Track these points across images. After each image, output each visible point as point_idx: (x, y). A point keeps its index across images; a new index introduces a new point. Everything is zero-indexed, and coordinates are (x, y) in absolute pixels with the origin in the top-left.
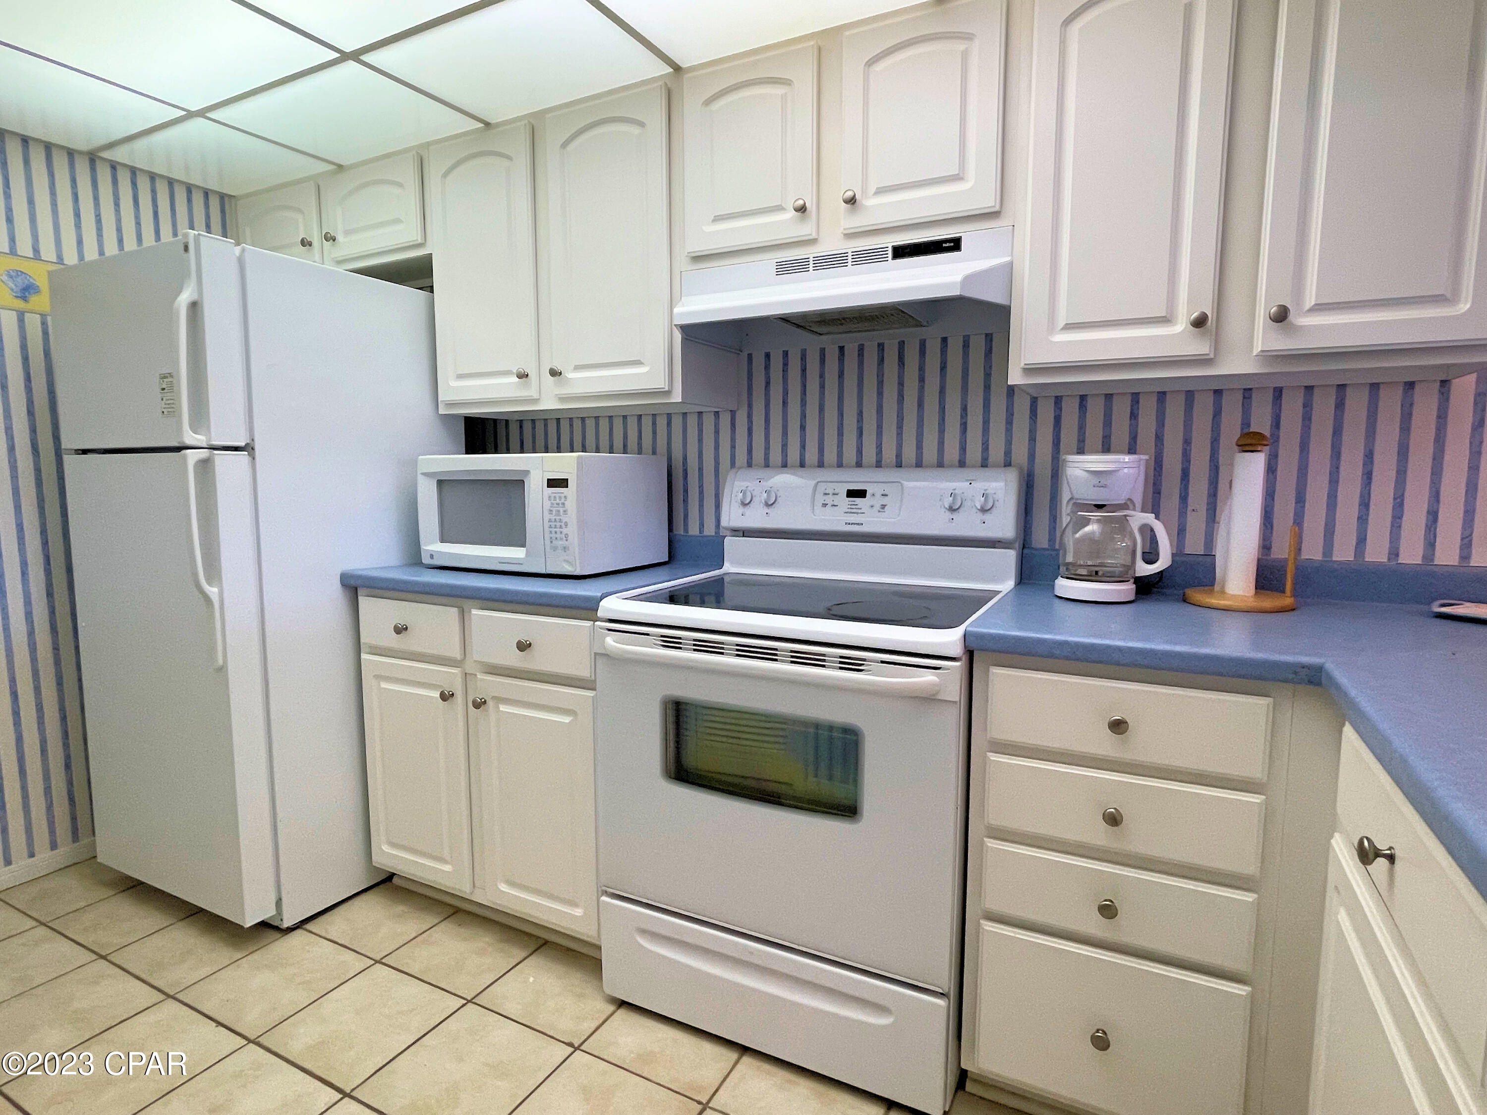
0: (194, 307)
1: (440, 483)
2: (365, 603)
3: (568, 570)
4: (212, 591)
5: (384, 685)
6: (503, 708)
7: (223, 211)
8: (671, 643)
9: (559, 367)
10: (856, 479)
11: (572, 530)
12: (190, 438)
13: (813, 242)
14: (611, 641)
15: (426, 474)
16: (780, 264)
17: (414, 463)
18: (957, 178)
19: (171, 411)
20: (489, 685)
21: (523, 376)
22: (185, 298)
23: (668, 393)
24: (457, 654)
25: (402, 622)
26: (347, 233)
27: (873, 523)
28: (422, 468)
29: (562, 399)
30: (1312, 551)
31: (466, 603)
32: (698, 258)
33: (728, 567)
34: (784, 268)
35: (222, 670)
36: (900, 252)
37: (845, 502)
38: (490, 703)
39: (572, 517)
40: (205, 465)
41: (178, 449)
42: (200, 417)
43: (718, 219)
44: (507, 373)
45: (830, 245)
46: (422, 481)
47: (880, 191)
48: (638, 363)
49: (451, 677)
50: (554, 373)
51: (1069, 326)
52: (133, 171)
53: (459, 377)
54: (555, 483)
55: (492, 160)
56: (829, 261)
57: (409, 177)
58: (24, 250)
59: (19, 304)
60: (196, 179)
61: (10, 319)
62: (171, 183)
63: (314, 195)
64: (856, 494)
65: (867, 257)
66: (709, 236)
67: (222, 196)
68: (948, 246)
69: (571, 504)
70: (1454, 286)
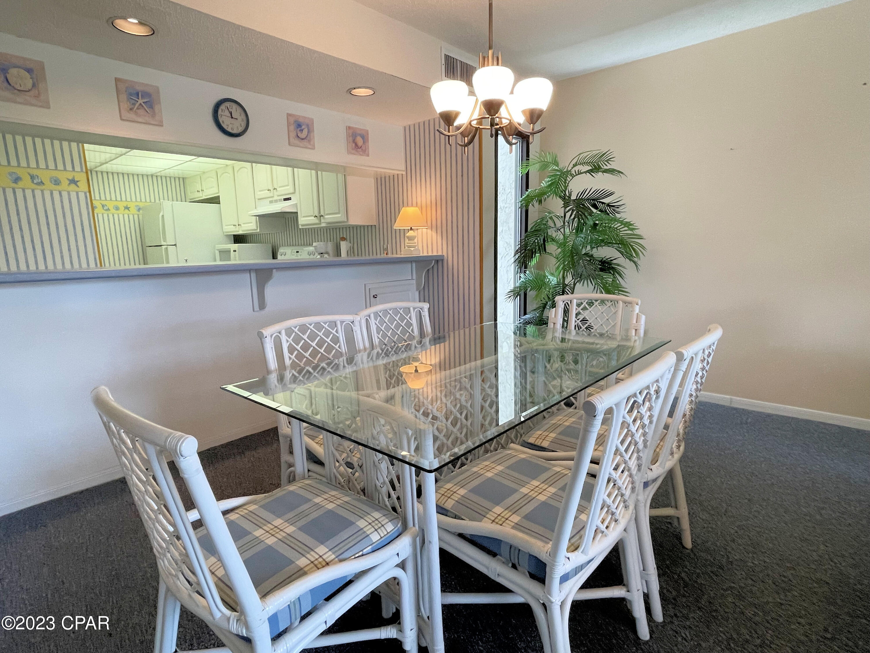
0: (163, 216)
1: (220, 252)
7: (182, 182)
12: (163, 243)
13: (273, 197)
15: (217, 250)
16: (269, 201)
17: (215, 246)
18: (288, 185)
21: (235, 226)
22: (161, 214)
23: (257, 229)
26: (206, 189)
28: (216, 248)
29: (243, 231)
32: (259, 199)
34: (271, 202)
36: (285, 200)
37: (296, 254)
40: (166, 249)
41: (161, 246)
42: (165, 240)
43: (260, 191)
44: (231, 225)
45: (276, 198)
47: (279, 188)
48: (252, 223)
50: (239, 225)
51: (304, 217)
52: (161, 177)
53: (226, 225)
54: (235, 251)
55: (226, 174)
56: (276, 201)
57: (215, 177)
58: (139, 200)
59: (138, 213)
60: (176, 176)
61: (136, 216)
62: (170, 178)
63: (199, 179)
64: (298, 252)
65: (280, 200)
66: (260, 194)
67: (183, 178)
68: (289, 199)
69: (237, 255)
70: (339, 210)
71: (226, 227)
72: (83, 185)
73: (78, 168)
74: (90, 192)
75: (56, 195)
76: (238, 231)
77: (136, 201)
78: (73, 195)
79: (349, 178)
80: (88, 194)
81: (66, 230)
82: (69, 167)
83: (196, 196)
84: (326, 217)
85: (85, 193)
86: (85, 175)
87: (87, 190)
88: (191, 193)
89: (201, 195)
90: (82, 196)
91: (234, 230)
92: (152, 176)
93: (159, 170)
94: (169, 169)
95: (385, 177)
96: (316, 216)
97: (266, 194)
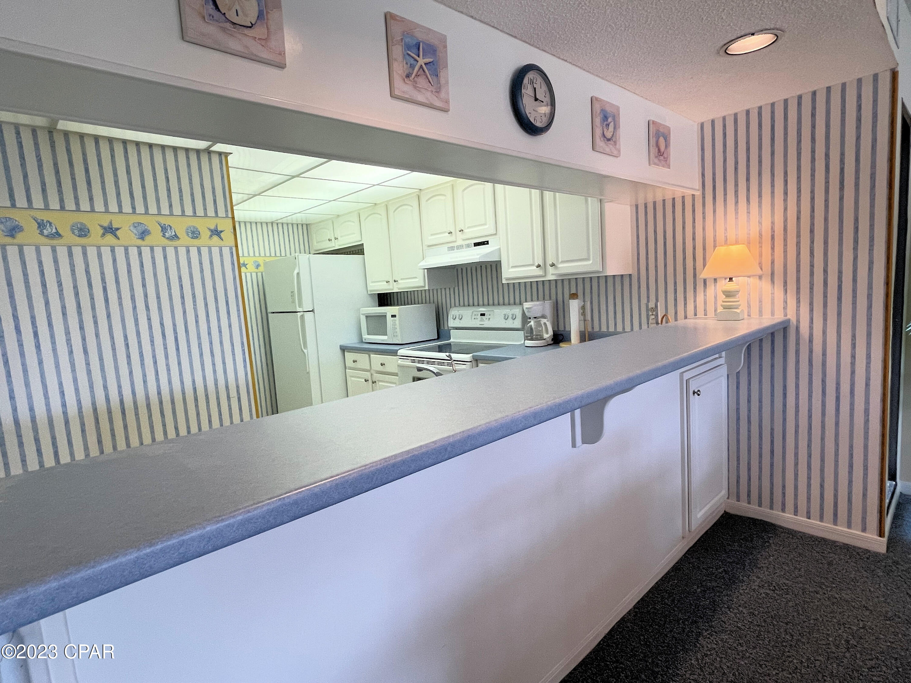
0: (298, 274)
1: (367, 317)
2: (346, 354)
3: (398, 343)
4: (305, 351)
5: (353, 379)
6: (380, 383)
7: (307, 229)
8: (413, 361)
9: (396, 280)
10: (482, 310)
11: (398, 330)
12: (298, 309)
13: (455, 242)
14: (400, 362)
16: (448, 248)
18: (485, 224)
19: (293, 302)
20: (377, 377)
21: (387, 282)
22: (296, 272)
23: (425, 286)
24: (368, 368)
25: (355, 359)
26: (341, 237)
27: (487, 324)
28: (361, 312)
29: (399, 289)
30: (590, 329)
31: (370, 353)
32: (429, 246)
33: (452, 340)
34: (452, 249)
35: (308, 373)
36: (476, 244)
37: (480, 317)
38: (377, 382)
39: (398, 326)
40: (302, 316)
41: (295, 312)
42: (300, 305)
43: (432, 235)
44: (384, 281)
45: (460, 242)
46: (361, 316)
47: (468, 228)
48: (416, 278)
49: (367, 375)
50: (395, 281)
51: (513, 267)
52: (282, 224)
53: (372, 282)
54: (393, 316)
55: (377, 215)
56: (460, 247)
57: (356, 220)
58: (257, 254)
59: (256, 270)
60: (299, 222)
61: (254, 275)
62: (292, 224)
63: (332, 224)
64: (483, 315)
65: (468, 246)
66: (430, 240)
67: (307, 225)
68: (486, 243)
69: (397, 322)
70: (589, 256)
71: (371, 284)
72: (228, 235)
73: (222, 213)
74: (237, 246)
75: (194, 251)
76: (393, 289)
77: (254, 256)
78: (215, 251)
79: (608, 206)
80: (234, 249)
81: (206, 305)
82: (211, 212)
83: (327, 246)
84: (560, 266)
85: (231, 249)
86: (230, 221)
87: (233, 244)
88: (317, 242)
89: (334, 245)
90: (226, 251)
91: (388, 287)
92: (272, 223)
93: (284, 215)
94: (299, 213)
95: (655, 203)
96: (539, 266)
97: (446, 237)
